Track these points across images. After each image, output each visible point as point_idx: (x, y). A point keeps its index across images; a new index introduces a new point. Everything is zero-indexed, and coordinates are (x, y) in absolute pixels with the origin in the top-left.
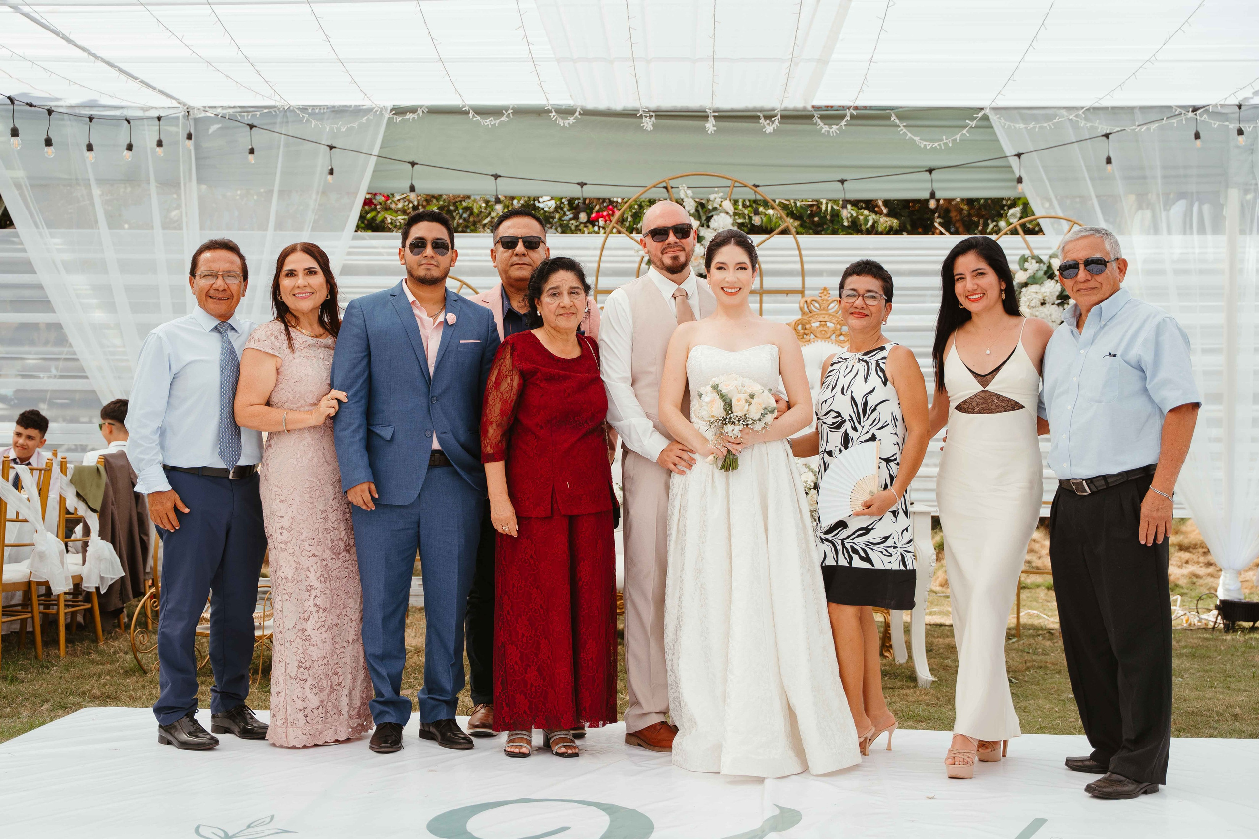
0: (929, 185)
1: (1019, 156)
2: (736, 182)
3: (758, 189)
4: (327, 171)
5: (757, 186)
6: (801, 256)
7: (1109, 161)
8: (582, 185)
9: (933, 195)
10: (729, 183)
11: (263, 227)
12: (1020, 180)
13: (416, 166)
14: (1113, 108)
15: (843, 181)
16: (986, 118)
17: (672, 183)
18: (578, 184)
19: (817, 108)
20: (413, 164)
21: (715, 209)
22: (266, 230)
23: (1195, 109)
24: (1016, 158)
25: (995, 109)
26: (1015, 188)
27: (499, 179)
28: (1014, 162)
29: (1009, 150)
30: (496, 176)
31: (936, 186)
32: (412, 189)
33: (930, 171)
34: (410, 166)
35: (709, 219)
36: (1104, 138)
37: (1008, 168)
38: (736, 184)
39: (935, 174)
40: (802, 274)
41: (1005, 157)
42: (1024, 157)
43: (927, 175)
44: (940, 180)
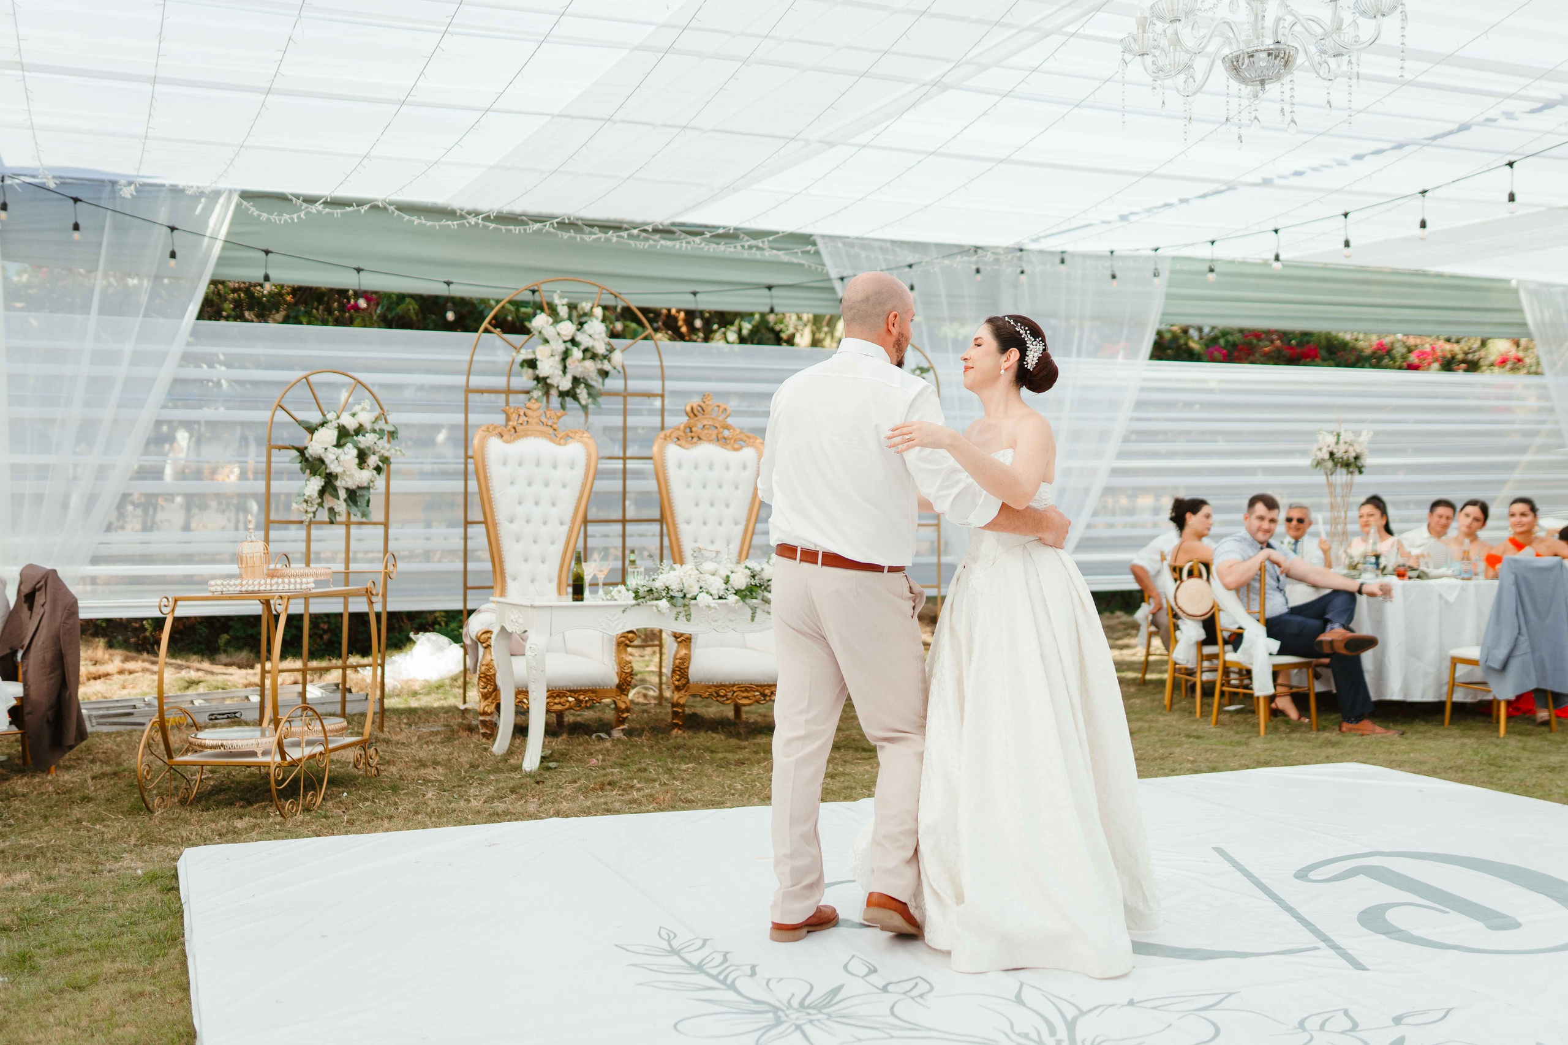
0: (768, 301)
1: (842, 279)
2: (604, 289)
3: (623, 298)
4: (168, 254)
5: (621, 295)
6: (661, 361)
8: (448, 283)
10: (596, 289)
11: (86, 309)
13: (270, 255)
16: (814, 244)
17: (543, 287)
18: (445, 282)
19: (673, 224)
20: (267, 252)
21: (585, 314)
22: (88, 313)
24: (840, 281)
25: (823, 236)
27: (361, 273)
28: (838, 285)
29: (834, 274)
30: (359, 270)
31: (775, 302)
32: (267, 278)
34: (263, 254)
35: (581, 324)
36: (909, 268)
37: (832, 290)
38: (604, 291)
39: (774, 292)
40: (663, 379)
41: (829, 280)
42: (845, 280)
43: (766, 292)
44: (779, 297)
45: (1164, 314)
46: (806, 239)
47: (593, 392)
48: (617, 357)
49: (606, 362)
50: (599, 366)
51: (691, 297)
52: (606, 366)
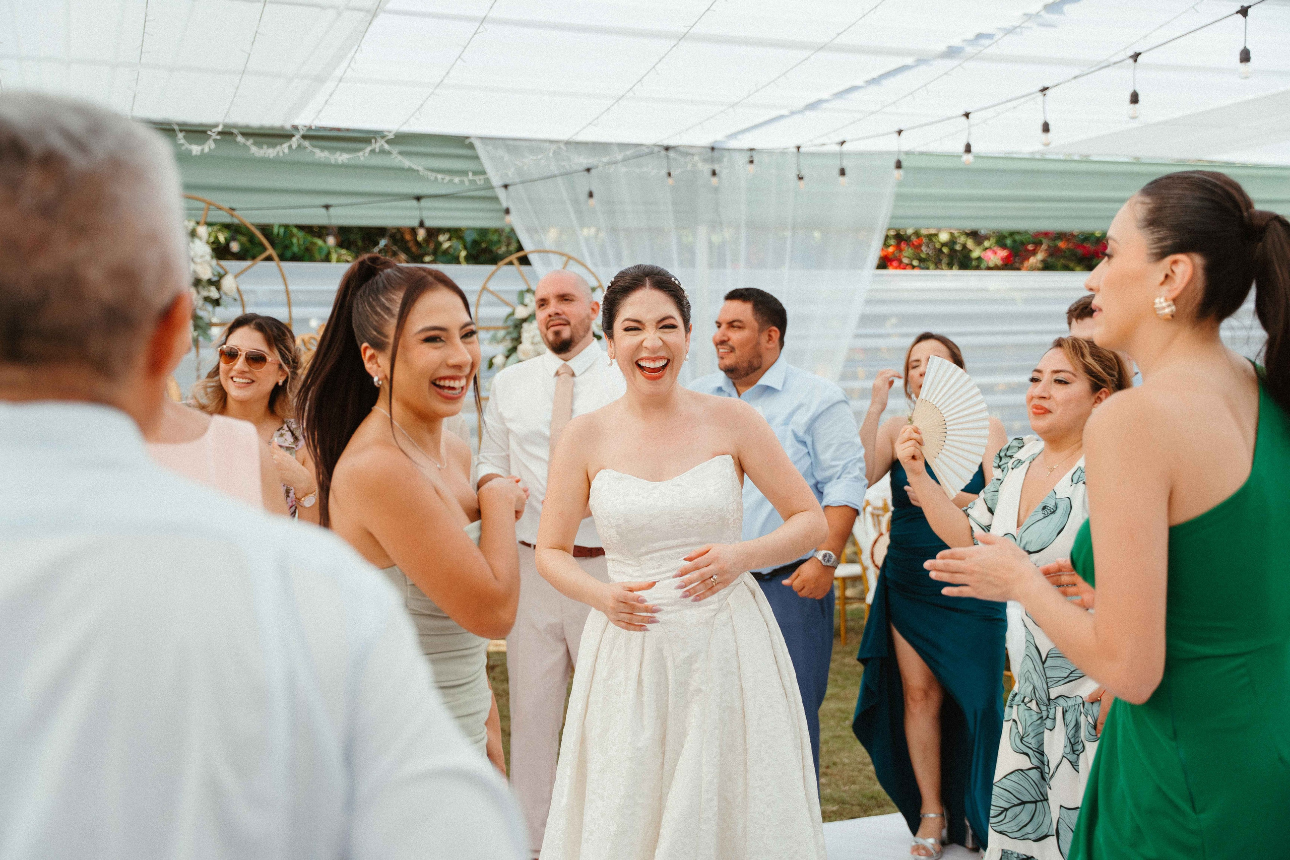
0: (417, 213)
1: (506, 186)
2: (210, 204)
3: (235, 213)
5: (233, 209)
6: (286, 285)
7: (591, 195)
9: (422, 224)
10: (203, 205)
12: (507, 211)
14: (594, 143)
15: (327, 207)
16: (471, 146)
23: (667, 149)
24: (503, 190)
25: (482, 139)
26: (502, 219)
28: (501, 194)
29: (496, 181)
31: (425, 214)
33: (418, 198)
36: (586, 173)
37: (495, 199)
38: (211, 207)
39: (423, 203)
40: (289, 304)
41: (492, 188)
42: (510, 188)
43: (414, 203)
44: (430, 209)
45: (892, 218)
46: (462, 142)
47: (201, 323)
48: (228, 283)
49: (213, 289)
50: (205, 293)
51: (323, 211)
52: (214, 293)
